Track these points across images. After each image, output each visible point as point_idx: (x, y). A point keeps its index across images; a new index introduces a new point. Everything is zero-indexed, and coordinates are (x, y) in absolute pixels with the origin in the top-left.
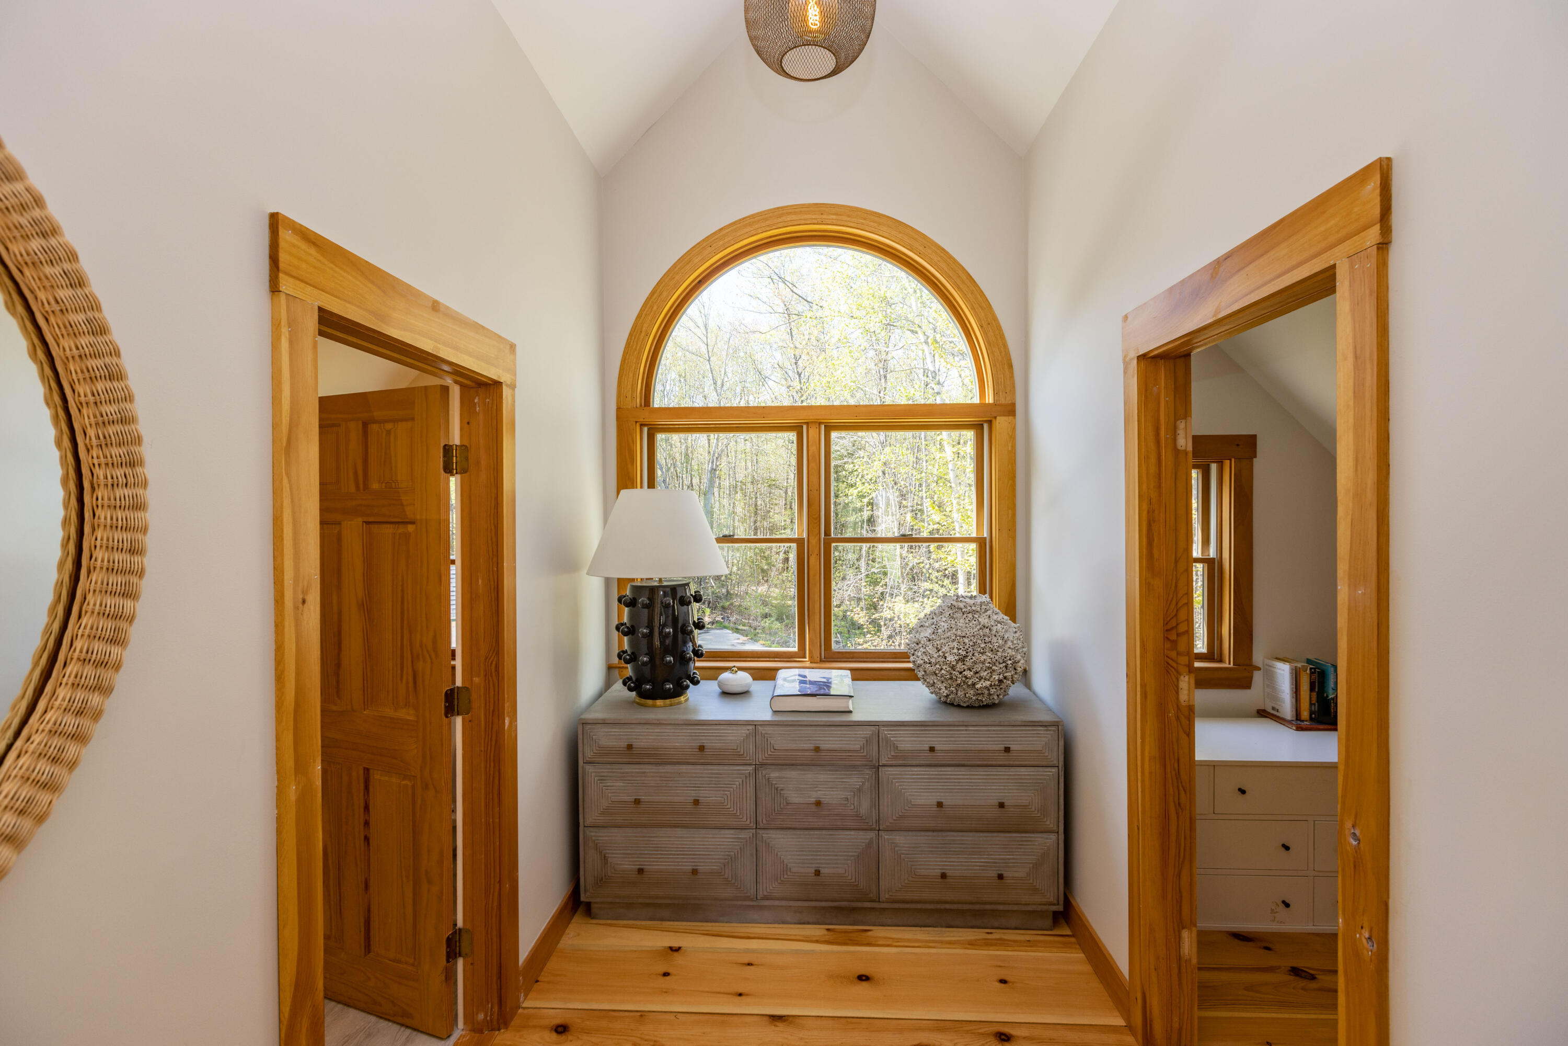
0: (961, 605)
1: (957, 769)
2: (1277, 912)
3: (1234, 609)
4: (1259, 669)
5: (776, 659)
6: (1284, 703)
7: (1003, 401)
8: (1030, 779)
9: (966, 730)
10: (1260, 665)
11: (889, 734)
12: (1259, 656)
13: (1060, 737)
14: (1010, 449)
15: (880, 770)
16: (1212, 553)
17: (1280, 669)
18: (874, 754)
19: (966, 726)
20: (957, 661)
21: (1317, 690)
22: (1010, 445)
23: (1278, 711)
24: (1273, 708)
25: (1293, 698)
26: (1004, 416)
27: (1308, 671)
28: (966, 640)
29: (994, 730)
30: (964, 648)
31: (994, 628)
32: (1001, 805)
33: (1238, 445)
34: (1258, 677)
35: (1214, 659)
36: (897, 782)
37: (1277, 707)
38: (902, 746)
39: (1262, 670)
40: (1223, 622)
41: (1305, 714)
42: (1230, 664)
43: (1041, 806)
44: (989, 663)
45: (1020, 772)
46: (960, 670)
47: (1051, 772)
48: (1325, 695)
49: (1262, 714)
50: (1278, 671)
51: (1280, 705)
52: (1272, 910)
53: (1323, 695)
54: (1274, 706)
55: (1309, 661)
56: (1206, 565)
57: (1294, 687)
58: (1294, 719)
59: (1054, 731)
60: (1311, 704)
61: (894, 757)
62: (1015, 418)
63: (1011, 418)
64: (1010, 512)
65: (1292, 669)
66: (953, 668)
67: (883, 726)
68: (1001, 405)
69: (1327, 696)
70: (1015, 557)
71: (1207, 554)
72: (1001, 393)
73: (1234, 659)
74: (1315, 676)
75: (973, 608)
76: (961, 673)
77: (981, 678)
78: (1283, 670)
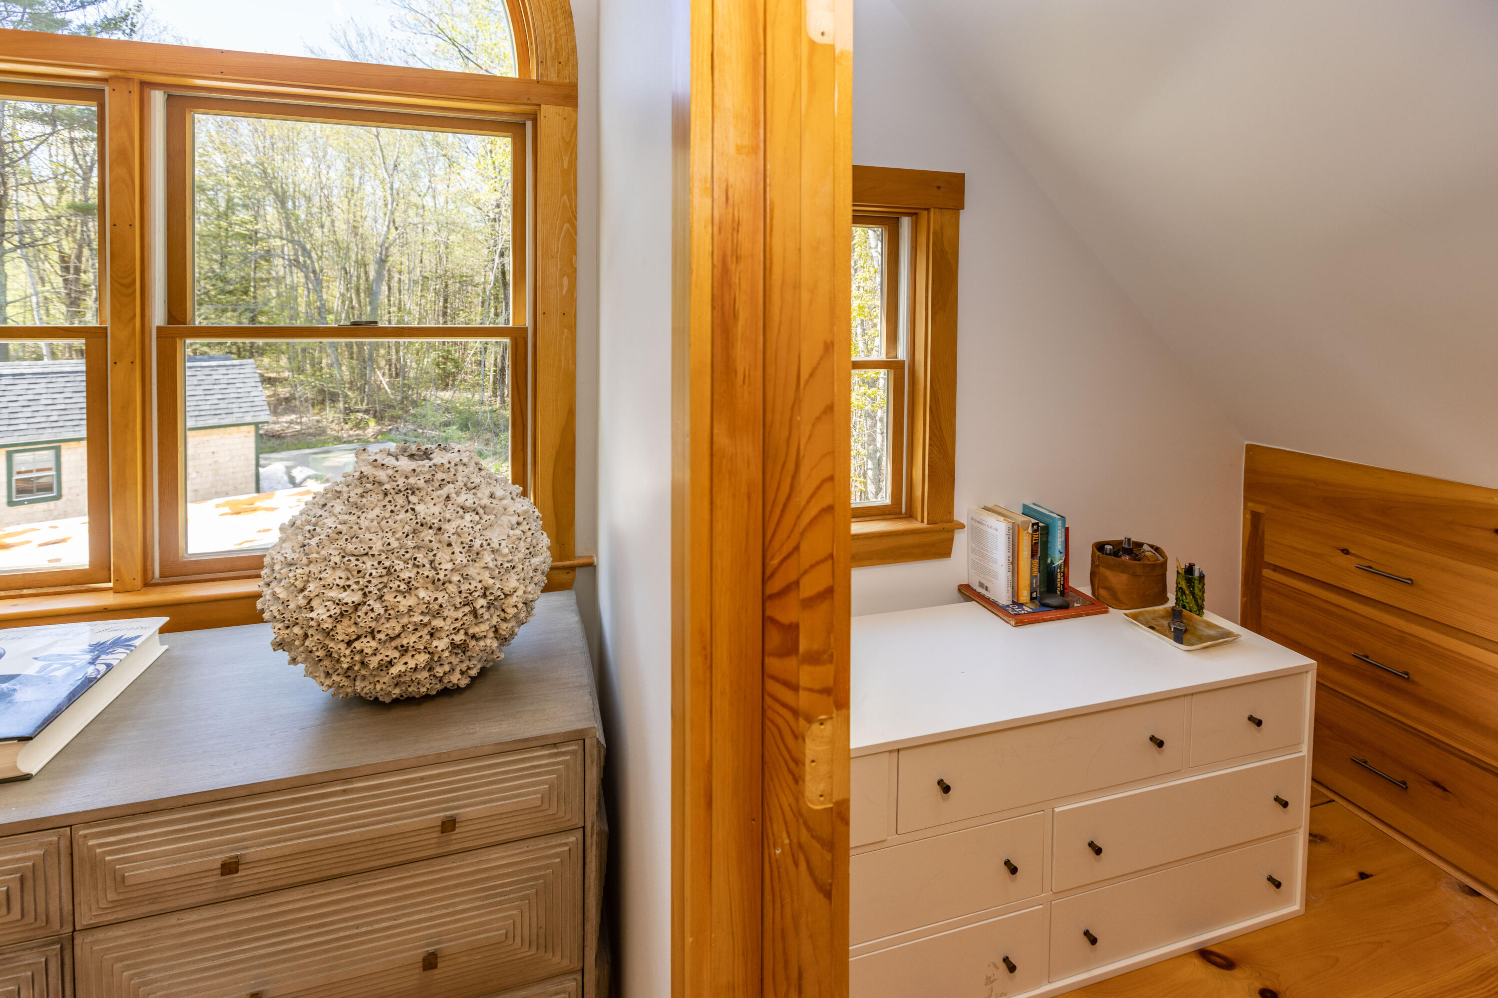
0: (382, 475)
1: (319, 890)
2: (994, 980)
3: (930, 438)
4: (962, 526)
5: (25, 592)
6: (997, 579)
7: (552, 77)
8: (508, 875)
9: (345, 792)
10: (964, 521)
11: (101, 845)
12: (962, 510)
13: (588, 762)
14: (566, 166)
15: (78, 941)
16: (902, 353)
17: (991, 527)
18: (54, 907)
19: (346, 780)
20: (337, 619)
21: (1039, 555)
22: (566, 159)
23: (987, 589)
24: (981, 585)
25: (1009, 571)
26: (556, 104)
27: (1030, 530)
28: (368, 565)
29: (422, 779)
30: (357, 583)
31: (450, 528)
32: (430, 962)
33: (939, 188)
34: (961, 540)
35: (901, 513)
36: (128, 968)
37: (986, 584)
38: (137, 873)
39: (966, 529)
40: (914, 458)
41: (1024, 596)
42: (922, 521)
43: (539, 928)
44: (422, 613)
45: (488, 861)
46: (347, 639)
47: (566, 844)
48: (1049, 561)
49: (967, 593)
50: (990, 530)
51: (990, 581)
52: (988, 978)
53: (1046, 561)
54: (983, 581)
55: (1027, 511)
56: (892, 372)
57: (1010, 554)
58: (1010, 603)
59: (573, 753)
60: (1032, 577)
61: (117, 904)
62: (576, 111)
63: (568, 109)
64: (566, 281)
65: (1009, 529)
66: (328, 633)
67: (88, 824)
68: (550, 84)
69: (1052, 563)
70: (574, 363)
71: (894, 355)
72: (549, 63)
73: (928, 514)
74: (1038, 535)
75: (412, 480)
76: (349, 643)
77: (404, 650)
78: (996, 530)
